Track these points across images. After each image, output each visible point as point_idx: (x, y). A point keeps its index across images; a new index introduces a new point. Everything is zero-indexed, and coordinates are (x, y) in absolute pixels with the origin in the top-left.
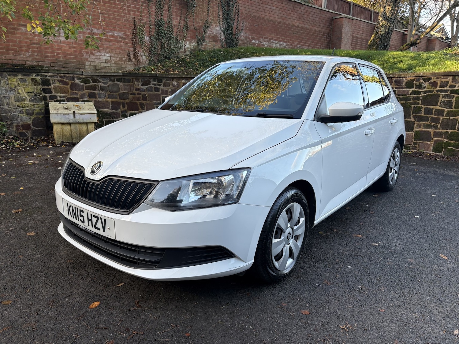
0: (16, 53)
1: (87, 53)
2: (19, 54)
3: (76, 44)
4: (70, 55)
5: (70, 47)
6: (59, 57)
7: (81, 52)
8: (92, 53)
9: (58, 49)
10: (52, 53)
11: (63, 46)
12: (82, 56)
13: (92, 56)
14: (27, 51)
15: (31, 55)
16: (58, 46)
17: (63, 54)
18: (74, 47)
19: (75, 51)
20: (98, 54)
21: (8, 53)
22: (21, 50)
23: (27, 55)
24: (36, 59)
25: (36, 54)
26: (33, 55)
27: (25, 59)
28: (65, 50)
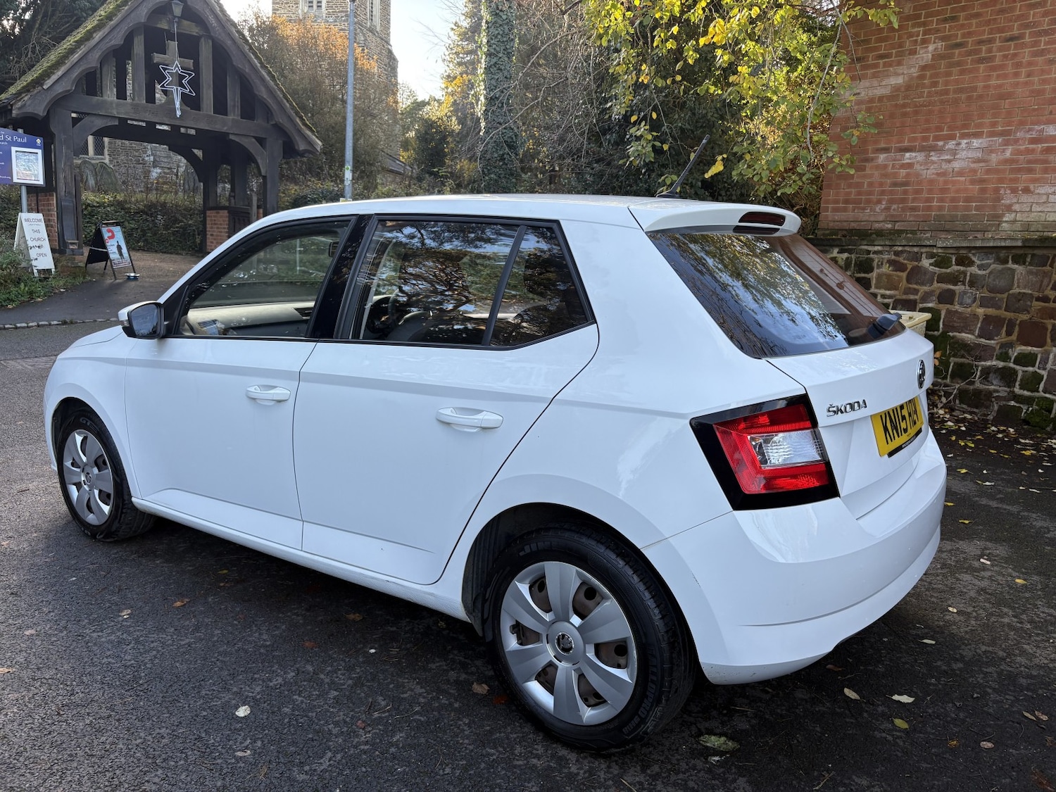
0: (859, 208)
1: (1014, 191)
2: (864, 209)
3: (988, 171)
4: (968, 200)
5: (973, 182)
6: (940, 208)
7: (997, 190)
8: (1027, 190)
9: (943, 191)
10: (929, 200)
11: (954, 183)
12: (999, 199)
13: (1025, 198)
14: (879, 202)
15: (885, 209)
16: (946, 182)
17: (953, 200)
18: (982, 181)
19: (983, 190)
20: (1041, 190)
21: (845, 210)
22: (869, 201)
23: (877, 210)
24: (892, 216)
25: (894, 206)
26: (888, 209)
27: (872, 219)
28: (958, 191)
